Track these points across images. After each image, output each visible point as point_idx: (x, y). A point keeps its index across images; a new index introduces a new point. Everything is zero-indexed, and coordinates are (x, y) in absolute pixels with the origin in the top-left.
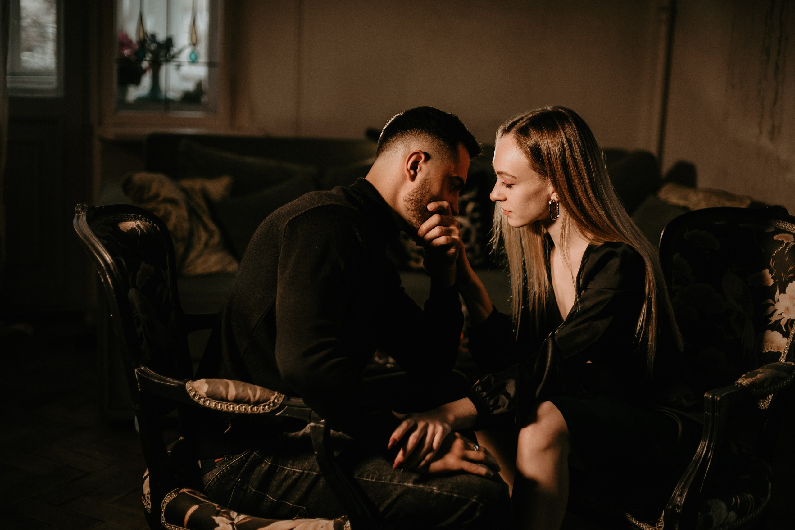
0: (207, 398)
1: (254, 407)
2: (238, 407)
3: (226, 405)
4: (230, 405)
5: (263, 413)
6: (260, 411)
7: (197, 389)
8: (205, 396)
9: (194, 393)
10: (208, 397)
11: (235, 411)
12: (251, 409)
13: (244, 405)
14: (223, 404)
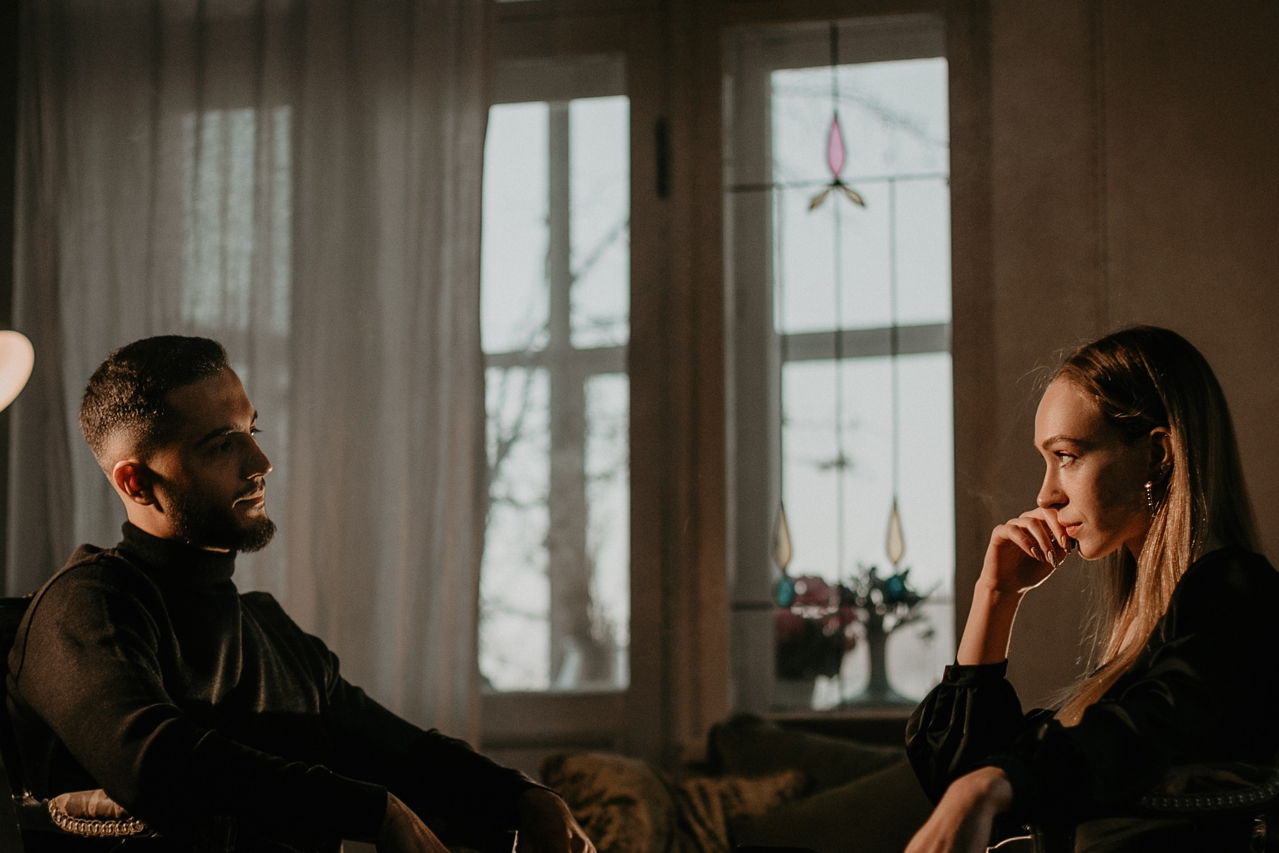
0: (69, 817)
1: (122, 824)
2: (103, 826)
3: (89, 825)
4: (94, 824)
5: (136, 834)
6: (130, 832)
7: (57, 805)
8: (66, 814)
9: (55, 811)
10: (70, 814)
11: (100, 834)
12: (120, 828)
13: (111, 823)
14: (87, 823)
